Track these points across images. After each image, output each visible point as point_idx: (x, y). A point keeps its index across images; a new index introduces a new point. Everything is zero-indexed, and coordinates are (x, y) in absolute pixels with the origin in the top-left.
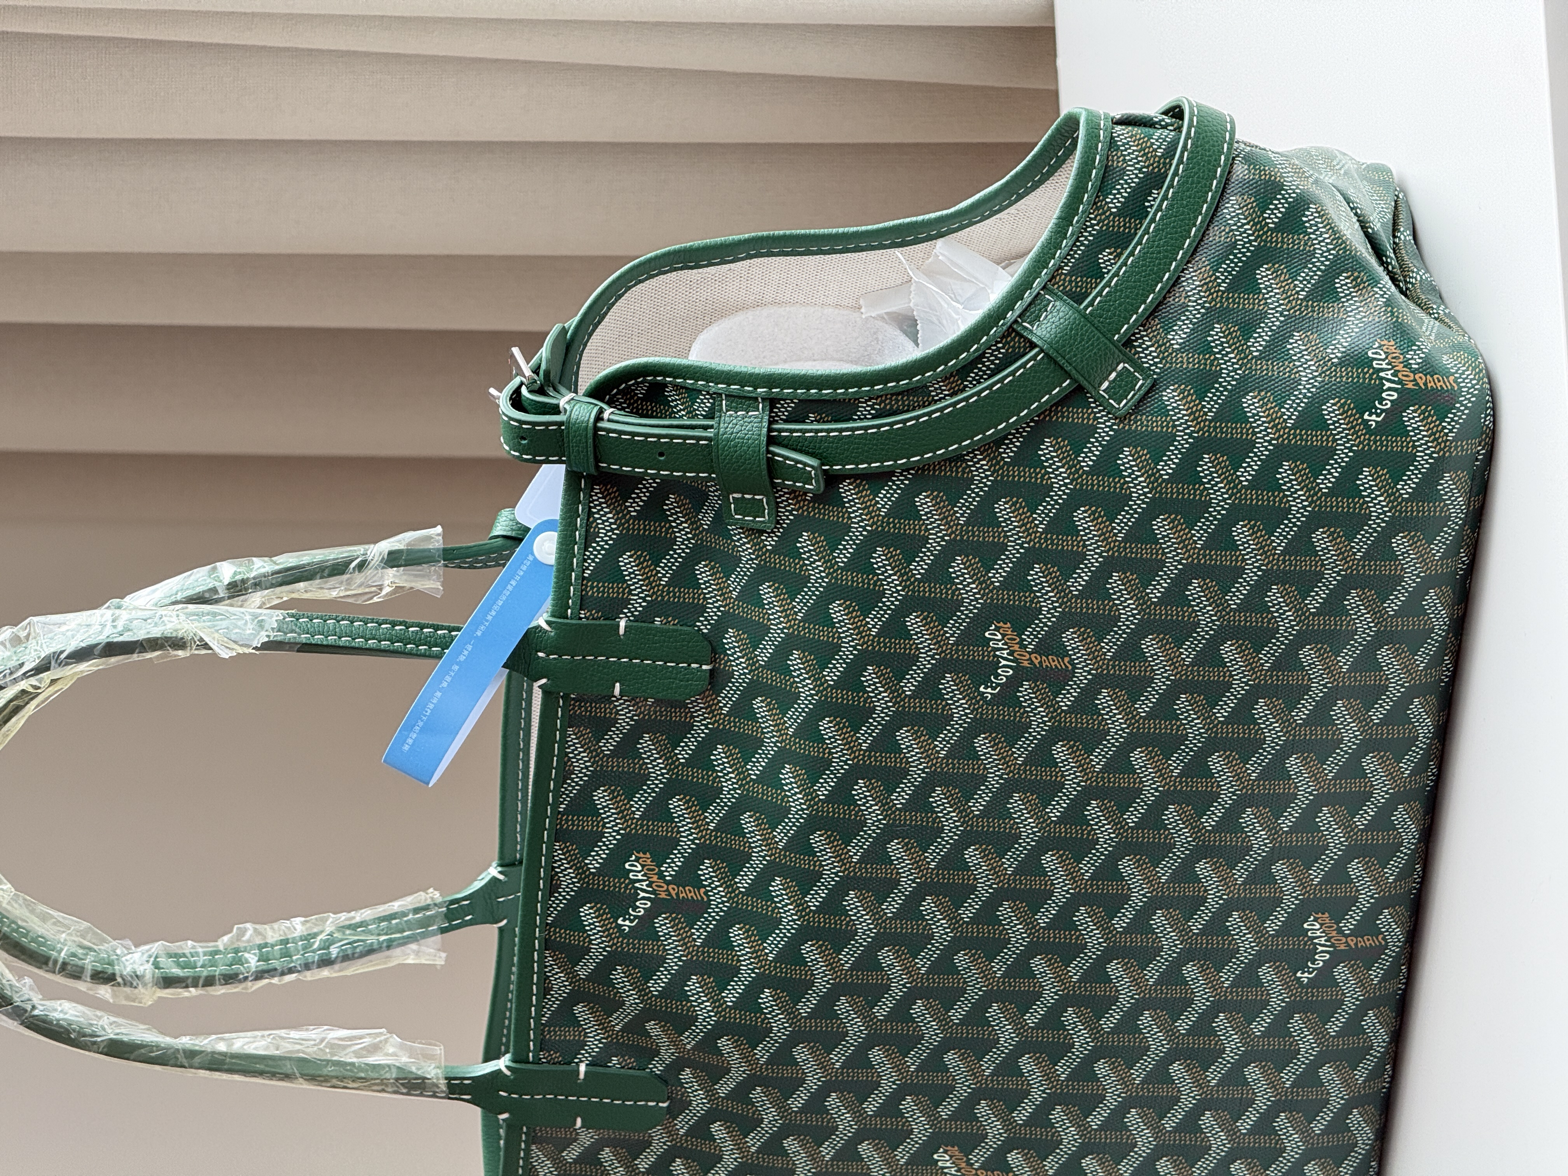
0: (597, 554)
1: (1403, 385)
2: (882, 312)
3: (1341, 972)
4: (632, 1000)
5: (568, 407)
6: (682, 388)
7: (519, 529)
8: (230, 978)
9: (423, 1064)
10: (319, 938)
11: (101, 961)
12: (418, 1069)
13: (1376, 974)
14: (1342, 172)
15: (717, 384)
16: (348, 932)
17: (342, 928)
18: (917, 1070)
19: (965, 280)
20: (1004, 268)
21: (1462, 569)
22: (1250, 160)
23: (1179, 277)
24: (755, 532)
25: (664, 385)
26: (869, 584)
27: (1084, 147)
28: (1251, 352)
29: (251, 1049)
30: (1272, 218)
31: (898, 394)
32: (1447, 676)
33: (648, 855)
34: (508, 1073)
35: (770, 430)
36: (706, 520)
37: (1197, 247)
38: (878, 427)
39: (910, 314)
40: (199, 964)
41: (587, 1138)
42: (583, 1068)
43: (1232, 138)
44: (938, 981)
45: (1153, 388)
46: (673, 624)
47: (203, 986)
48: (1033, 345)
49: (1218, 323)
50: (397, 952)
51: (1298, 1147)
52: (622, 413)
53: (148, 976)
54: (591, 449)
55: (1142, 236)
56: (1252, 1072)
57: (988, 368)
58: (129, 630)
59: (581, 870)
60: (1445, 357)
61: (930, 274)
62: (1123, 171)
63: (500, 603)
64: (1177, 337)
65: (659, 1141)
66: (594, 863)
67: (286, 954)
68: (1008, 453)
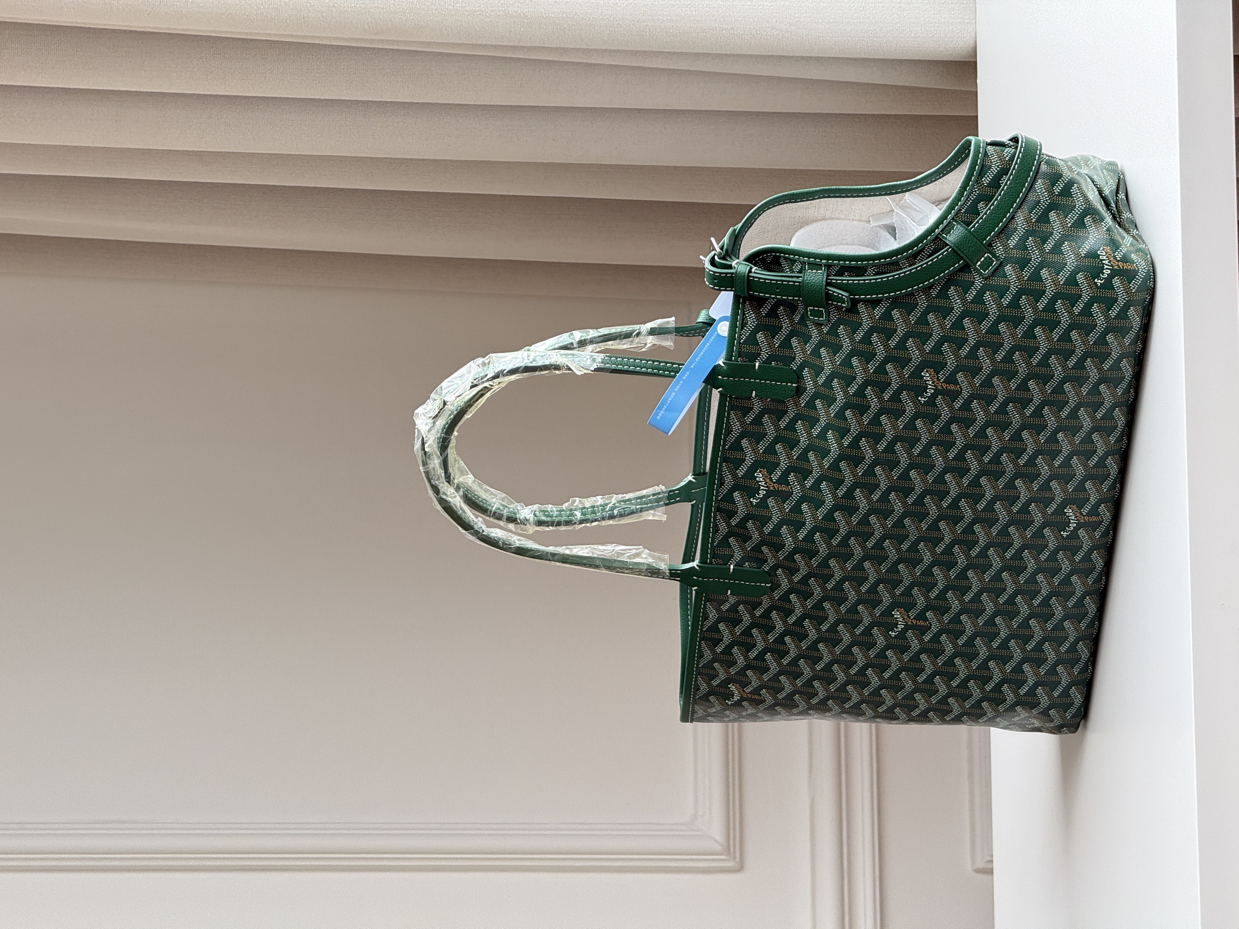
0: (746, 332)
1: (1113, 267)
2: (880, 224)
3: (1082, 532)
4: (756, 536)
5: (736, 266)
6: (788, 259)
7: (710, 319)
8: (568, 523)
9: (660, 563)
10: (609, 506)
11: (510, 512)
12: (657, 565)
13: (1097, 534)
14: (1092, 167)
15: (804, 258)
16: (622, 503)
17: (619, 502)
18: (885, 572)
19: (919, 211)
20: (936, 206)
21: (1139, 350)
22: (1048, 163)
23: (1014, 215)
24: (819, 325)
25: (780, 257)
26: (870, 349)
27: (973, 156)
28: (1045, 250)
29: (581, 553)
30: (1057, 190)
31: (885, 265)
32: (1132, 398)
33: (765, 470)
34: (698, 568)
35: (827, 279)
36: (797, 319)
37: (1022, 202)
38: (876, 279)
39: (893, 225)
40: (554, 516)
41: (732, 600)
42: (732, 567)
43: (1041, 150)
44: (897, 531)
45: (1001, 265)
46: (780, 365)
47: (556, 526)
48: (947, 245)
49: (1031, 236)
50: (644, 514)
51: (1061, 613)
52: (760, 269)
53: (531, 520)
54: (746, 285)
55: (998, 197)
56: (1040, 578)
57: (926, 254)
58: (535, 361)
59: (735, 476)
60: (1133, 255)
61: (903, 208)
62: (990, 167)
63: (702, 353)
64: (1012, 243)
65: (766, 602)
66: (740, 473)
67: (594, 512)
68: (934, 293)
